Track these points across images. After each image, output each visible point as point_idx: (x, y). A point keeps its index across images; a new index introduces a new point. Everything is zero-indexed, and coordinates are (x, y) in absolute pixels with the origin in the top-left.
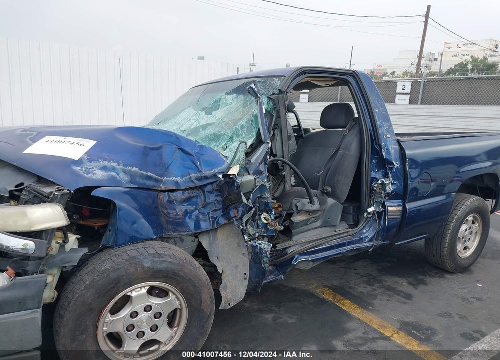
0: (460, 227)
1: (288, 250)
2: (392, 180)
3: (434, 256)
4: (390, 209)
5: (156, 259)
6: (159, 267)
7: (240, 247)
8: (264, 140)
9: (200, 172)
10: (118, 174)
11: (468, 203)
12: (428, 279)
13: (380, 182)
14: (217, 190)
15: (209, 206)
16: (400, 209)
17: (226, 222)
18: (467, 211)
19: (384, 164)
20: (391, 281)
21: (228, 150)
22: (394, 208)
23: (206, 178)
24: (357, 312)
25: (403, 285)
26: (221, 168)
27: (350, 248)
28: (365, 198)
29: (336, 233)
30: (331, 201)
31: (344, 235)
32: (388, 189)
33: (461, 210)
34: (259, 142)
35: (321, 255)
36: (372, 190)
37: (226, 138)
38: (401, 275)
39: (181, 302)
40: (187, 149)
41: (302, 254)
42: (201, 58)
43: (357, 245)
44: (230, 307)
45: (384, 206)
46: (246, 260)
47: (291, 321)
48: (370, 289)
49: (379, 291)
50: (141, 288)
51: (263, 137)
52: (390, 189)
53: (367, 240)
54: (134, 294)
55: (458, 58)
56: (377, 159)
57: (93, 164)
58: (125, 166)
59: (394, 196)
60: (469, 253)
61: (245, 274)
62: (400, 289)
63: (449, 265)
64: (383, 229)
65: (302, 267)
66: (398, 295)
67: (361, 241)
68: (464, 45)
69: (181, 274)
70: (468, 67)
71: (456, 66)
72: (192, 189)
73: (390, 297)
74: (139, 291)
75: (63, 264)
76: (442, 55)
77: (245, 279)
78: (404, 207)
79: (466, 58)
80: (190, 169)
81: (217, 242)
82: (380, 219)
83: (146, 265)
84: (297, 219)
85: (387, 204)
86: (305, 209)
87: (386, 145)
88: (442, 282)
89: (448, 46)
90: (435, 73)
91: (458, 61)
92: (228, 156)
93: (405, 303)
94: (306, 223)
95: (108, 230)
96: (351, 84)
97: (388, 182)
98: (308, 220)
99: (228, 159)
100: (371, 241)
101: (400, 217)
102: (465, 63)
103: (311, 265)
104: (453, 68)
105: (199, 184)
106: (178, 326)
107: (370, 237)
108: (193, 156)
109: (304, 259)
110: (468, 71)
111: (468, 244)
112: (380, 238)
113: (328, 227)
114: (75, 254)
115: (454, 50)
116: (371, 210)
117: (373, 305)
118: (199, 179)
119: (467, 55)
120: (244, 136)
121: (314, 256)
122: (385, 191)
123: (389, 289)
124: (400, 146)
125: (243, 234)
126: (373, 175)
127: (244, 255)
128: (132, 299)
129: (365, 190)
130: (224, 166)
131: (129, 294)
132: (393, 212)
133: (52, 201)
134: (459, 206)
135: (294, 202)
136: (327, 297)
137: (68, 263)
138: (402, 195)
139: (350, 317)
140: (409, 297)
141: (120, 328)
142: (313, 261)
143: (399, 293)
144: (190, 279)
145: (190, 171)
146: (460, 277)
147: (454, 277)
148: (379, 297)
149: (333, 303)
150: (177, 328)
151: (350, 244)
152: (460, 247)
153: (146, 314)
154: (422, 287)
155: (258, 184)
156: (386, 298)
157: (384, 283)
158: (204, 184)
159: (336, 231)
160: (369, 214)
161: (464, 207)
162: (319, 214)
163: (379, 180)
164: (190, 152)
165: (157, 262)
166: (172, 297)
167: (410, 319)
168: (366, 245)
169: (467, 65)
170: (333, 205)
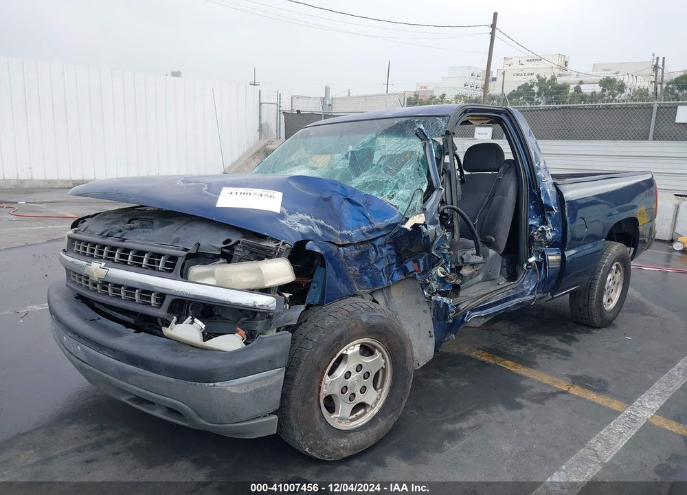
0: (607, 277)
1: (460, 306)
2: (551, 225)
3: (580, 310)
4: (550, 258)
5: (371, 314)
6: (374, 321)
7: (419, 303)
8: (435, 186)
9: (371, 223)
10: (313, 227)
11: (614, 250)
12: (577, 336)
13: (540, 229)
14: (390, 243)
15: (381, 261)
16: (559, 257)
17: (403, 277)
18: (613, 258)
19: (542, 210)
20: (542, 339)
21: (395, 198)
22: (554, 257)
23: (378, 230)
24: (522, 371)
25: (554, 342)
26: (393, 218)
27: (515, 301)
28: (523, 248)
29: (500, 287)
30: (492, 252)
31: (508, 289)
32: (547, 236)
33: (608, 257)
34: (431, 189)
35: (491, 310)
36: (531, 239)
37: (389, 184)
38: (548, 333)
39: (386, 361)
40: (354, 199)
41: (473, 310)
42: (176, 74)
43: (521, 299)
44: (419, 367)
45: (543, 255)
46: (429, 317)
47: (463, 384)
48: (524, 348)
49: (534, 350)
50: (354, 345)
51: (435, 183)
52: (550, 236)
53: (529, 293)
54: (349, 352)
55: (520, 78)
56: (534, 204)
57: (293, 216)
58: (316, 218)
59: (552, 244)
60: (612, 305)
61: (430, 332)
62: (553, 346)
63: (596, 320)
64: (544, 281)
65: (473, 324)
66: (556, 352)
67: (523, 294)
68: (527, 61)
69: (391, 329)
70: (533, 88)
71: (519, 88)
72: (362, 243)
73: (548, 354)
74: (353, 349)
75: (286, 322)
76: (503, 74)
77: (431, 337)
78: (563, 256)
79: (530, 78)
80: (360, 221)
81: (392, 300)
82: (540, 270)
83: (364, 320)
84: (465, 271)
85: (546, 253)
86: (471, 261)
87: (544, 189)
88: (592, 338)
89: (508, 62)
90: (494, 96)
91: (521, 81)
92: (397, 205)
93: (566, 359)
94: (471, 276)
95: (312, 287)
96: (505, 123)
97: (549, 229)
98: (473, 274)
99: (398, 208)
100: (531, 294)
101: (558, 266)
102: (530, 84)
103: (483, 321)
104: (516, 90)
105: (371, 237)
106: (382, 387)
107: (531, 289)
108: (362, 206)
109: (476, 314)
110: (533, 94)
111: (611, 295)
112: (541, 291)
113: (488, 280)
114: (294, 312)
115: (516, 66)
116: (532, 260)
117: (536, 363)
118: (371, 232)
119: (532, 74)
120: (411, 182)
121: (485, 311)
122: (545, 238)
123: (544, 347)
124: (558, 190)
125: (423, 289)
126: (531, 222)
127: (425, 311)
128: (347, 357)
129: (523, 238)
130: (396, 216)
131: (344, 353)
132: (553, 261)
133: (279, 256)
134: (605, 253)
135: (459, 254)
136: (486, 359)
137: (289, 321)
138: (561, 244)
139: (520, 377)
140: (567, 354)
141: (336, 390)
142: (485, 317)
143: (556, 350)
144: (397, 335)
145: (360, 223)
146: (605, 332)
147: (600, 331)
148: (538, 355)
149: (496, 365)
150: (380, 390)
151: (515, 297)
152: (605, 299)
153: (357, 374)
154: (575, 344)
155: (438, 234)
156: (546, 356)
157: (537, 342)
158: (376, 236)
159: (499, 285)
160: (531, 264)
161: (610, 254)
162: (481, 266)
163: (538, 228)
164: (358, 202)
165: (371, 316)
166: (379, 355)
167: (578, 373)
168: (528, 298)
169: (532, 86)
170: (494, 257)
